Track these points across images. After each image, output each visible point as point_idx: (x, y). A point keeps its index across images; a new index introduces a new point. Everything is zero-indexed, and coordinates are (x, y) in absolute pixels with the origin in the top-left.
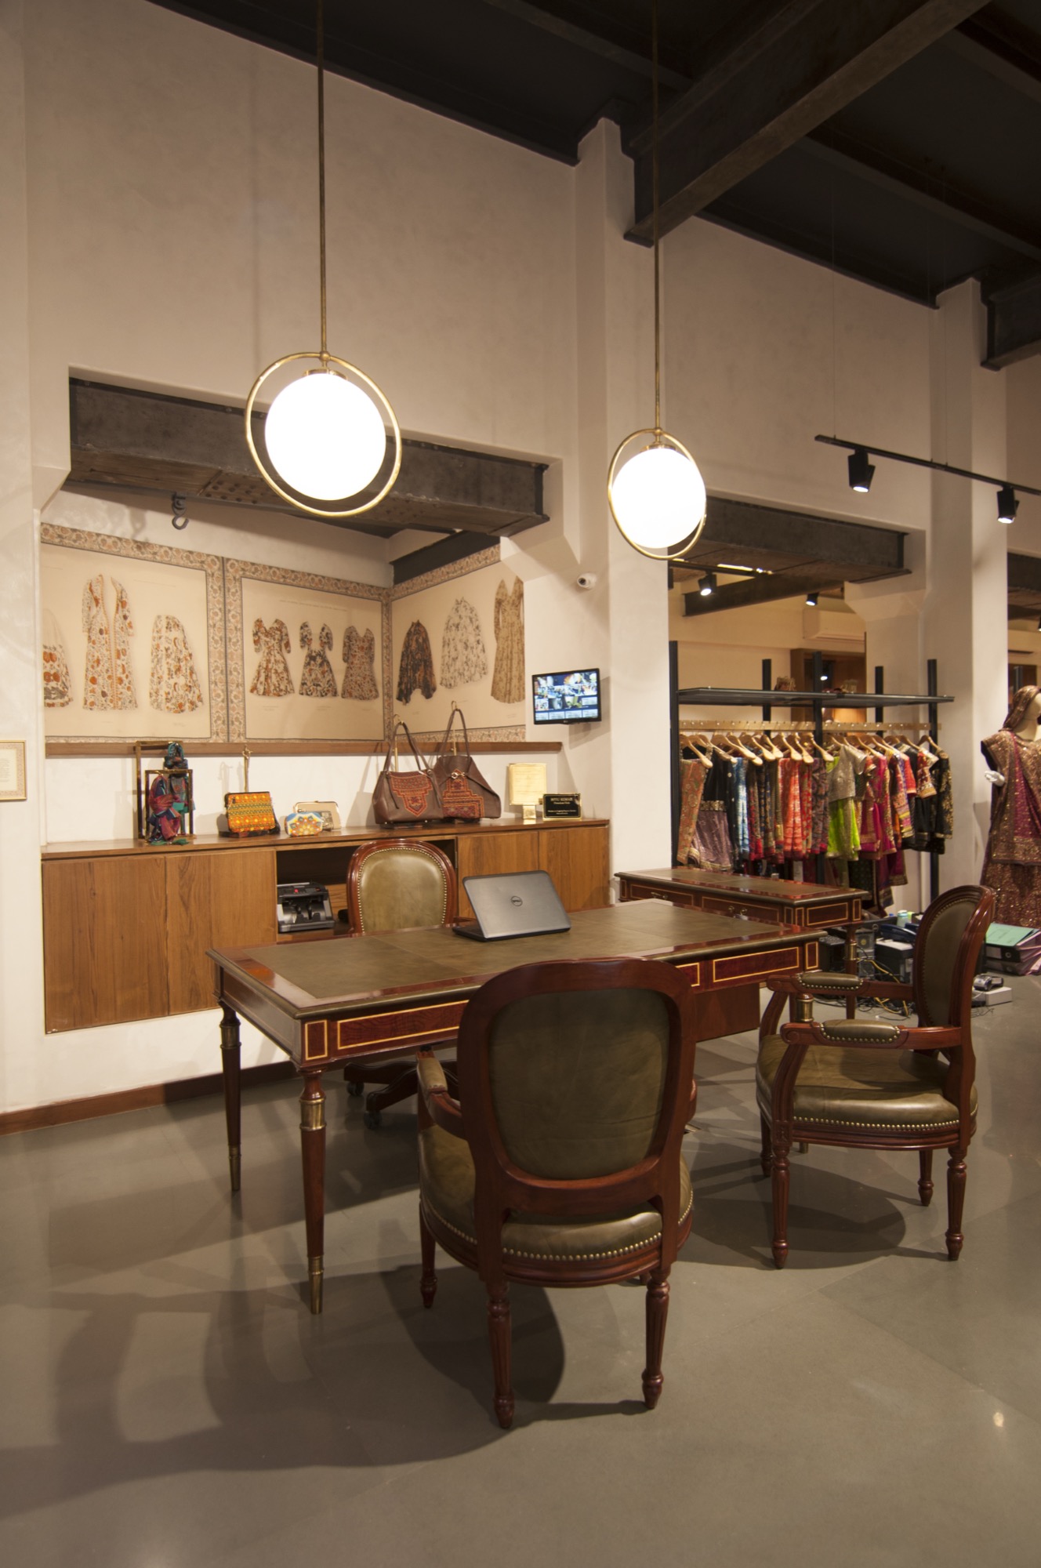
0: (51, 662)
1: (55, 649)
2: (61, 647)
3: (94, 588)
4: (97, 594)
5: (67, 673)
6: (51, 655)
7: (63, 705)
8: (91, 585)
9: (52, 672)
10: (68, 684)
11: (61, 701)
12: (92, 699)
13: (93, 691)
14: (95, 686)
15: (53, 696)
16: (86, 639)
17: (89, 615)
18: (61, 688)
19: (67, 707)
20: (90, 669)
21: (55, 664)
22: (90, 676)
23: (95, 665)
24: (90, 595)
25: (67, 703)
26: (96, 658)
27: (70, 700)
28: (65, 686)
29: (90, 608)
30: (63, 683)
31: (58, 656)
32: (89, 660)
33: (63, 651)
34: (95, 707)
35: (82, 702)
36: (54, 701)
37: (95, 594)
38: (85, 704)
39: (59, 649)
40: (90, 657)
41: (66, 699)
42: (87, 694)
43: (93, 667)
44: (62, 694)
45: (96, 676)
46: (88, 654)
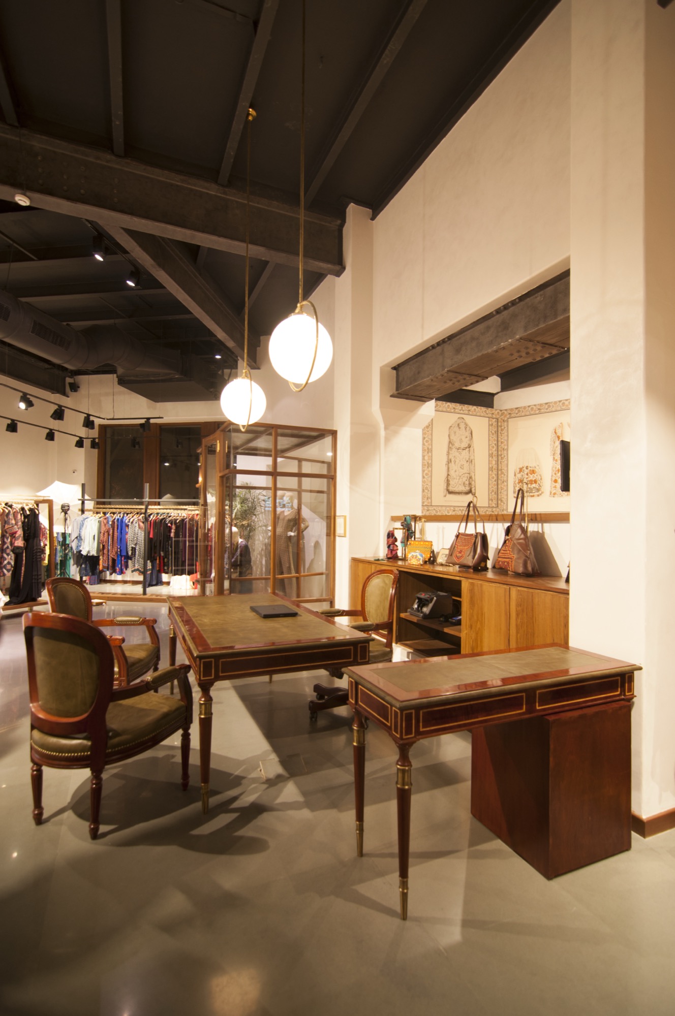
0: (533, 475)
1: (535, 467)
2: (538, 466)
3: (557, 431)
4: (559, 434)
5: (541, 479)
6: (533, 471)
7: (538, 496)
8: (555, 430)
9: (533, 479)
10: (541, 485)
11: (538, 493)
12: (554, 491)
13: (555, 487)
14: (556, 484)
15: (534, 491)
16: (552, 458)
17: (554, 446)
18: (537, 487)
19: (540, 497)
20: (554, 475)
21: (535, 475)
22: (554, 479)
23: (557, 472)
24: (555, 435)
25: (541, 494)
26: (557, 469)
27: (542, 493)
28: (540, 486)
29: (554, 442)
30: (539, 484)
31: (537, 470)
32: (553, 471)
33: (539, 468)
34: (556, 495)
35: (549, 493)
36: (534, 494)
37: (558, 434)
38: (551, 494)
39: (537, 467)
40: (554, 469)
41: (540, 492)
42: (551, 489)
43: (555, 474)
44: (538, 490)
45: (557, 479)
46: (553, 467)
